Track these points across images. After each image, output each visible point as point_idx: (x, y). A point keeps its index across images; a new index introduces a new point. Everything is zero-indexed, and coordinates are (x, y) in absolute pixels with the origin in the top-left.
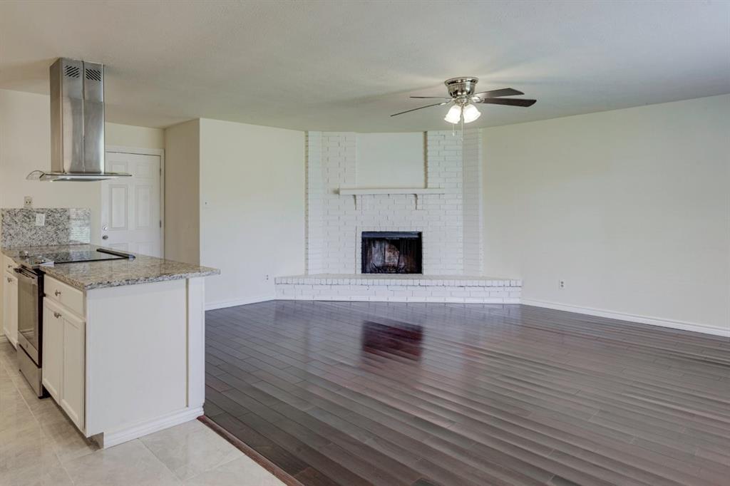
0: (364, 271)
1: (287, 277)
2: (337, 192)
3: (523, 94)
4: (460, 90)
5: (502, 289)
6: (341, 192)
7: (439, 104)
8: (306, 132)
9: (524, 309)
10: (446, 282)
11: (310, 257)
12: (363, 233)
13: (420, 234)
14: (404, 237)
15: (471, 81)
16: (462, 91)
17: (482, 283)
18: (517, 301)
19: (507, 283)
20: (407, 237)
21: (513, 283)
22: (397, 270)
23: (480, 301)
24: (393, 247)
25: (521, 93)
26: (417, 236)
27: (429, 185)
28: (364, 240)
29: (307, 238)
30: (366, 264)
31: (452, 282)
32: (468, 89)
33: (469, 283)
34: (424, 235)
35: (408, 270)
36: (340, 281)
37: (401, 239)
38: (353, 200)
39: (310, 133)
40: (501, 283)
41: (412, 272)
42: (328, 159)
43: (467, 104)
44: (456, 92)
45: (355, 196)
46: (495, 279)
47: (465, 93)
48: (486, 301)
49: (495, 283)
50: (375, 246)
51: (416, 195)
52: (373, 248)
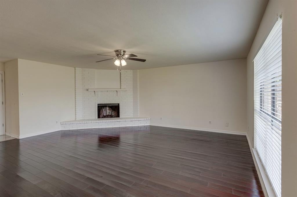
0: (99, 117)
1: (66, 122)
2: (87, 90)
3: (137, 56)
4: (119, 54)
5: (144, 121)
6: (89, 90)
7: (113, 59)
8: (75, 68)
9: (151, 127)
10: (126, 120)
11: (77, 113)
12: (98, 104)
13: (119, 104)
14: (113, 105)
15: (123, 51)
16: (120, 55)
17: (138, 120)
18: (149, 124)
19: (146, 119)
20: (114, 105)
21: (148, 119)
22: (111, 116)
23: (138, 125)
24: (110, 108)
25: (136, 56)
26: (118, 105)
27: (121, 88)
28: (98, 107)
29: (76, 107)
30: (100, 115)
31: (128, 120)
32: (122, 54)
33: (134, 120)
34: (120, 105)
35: (116, 116)
36: (88, 122)
37: (112, 106)
38: (94, 93)
39: (76, 68)
40: (144, 119)
41: (116, 117)
42: (84, 78)
43: (122, 59)
44: (118, 55)
45: (95, 91)
46: (142, 118)
47: (121, 55)
48: (139, 125)
49: (142, 119)
50: (104, 109)
51: (117, 91)
52: (103, 109)
